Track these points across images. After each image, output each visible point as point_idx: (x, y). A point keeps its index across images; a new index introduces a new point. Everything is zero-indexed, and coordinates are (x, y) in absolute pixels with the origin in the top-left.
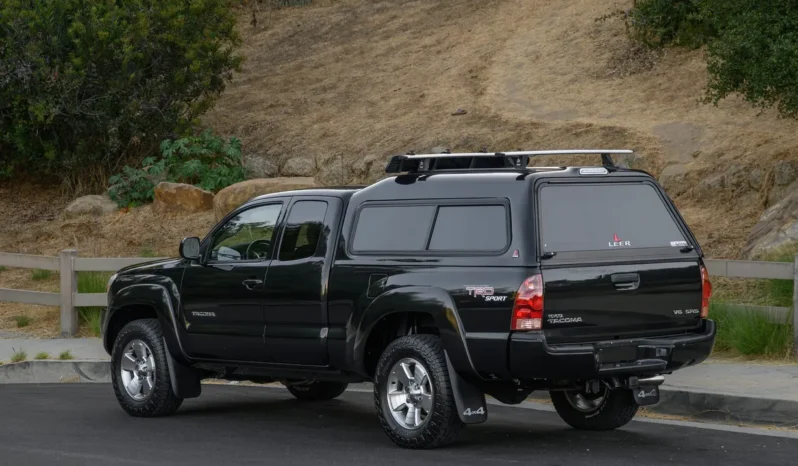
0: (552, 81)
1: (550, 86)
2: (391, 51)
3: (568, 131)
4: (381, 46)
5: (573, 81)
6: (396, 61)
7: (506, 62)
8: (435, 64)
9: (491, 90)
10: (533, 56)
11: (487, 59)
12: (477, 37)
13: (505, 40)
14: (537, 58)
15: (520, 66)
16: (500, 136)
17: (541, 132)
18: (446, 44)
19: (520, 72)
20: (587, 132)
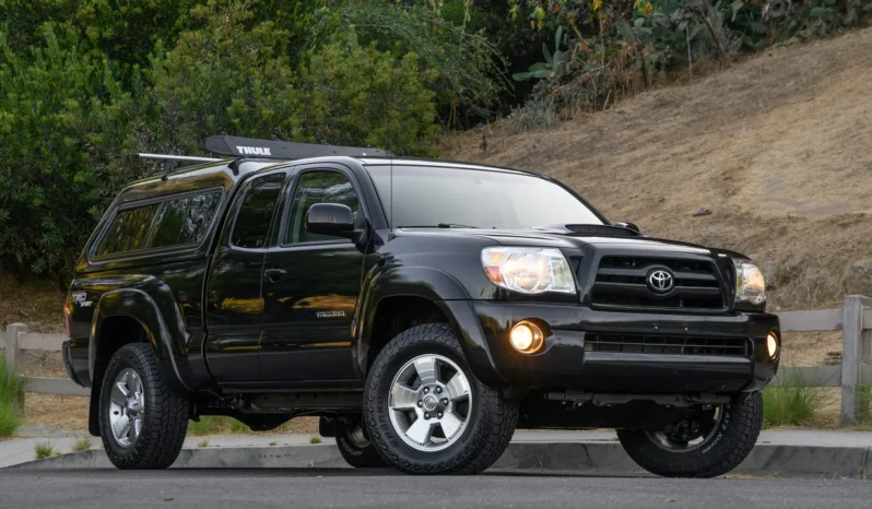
0: (821, 178)
1: (819, 182)
2: (634, 162)
3: (833, 222)
4: (623, 159)
5: (849, 176)
6: (639, 169)
7: (771, 163)
8: (685, 169)
9: (746, 191)
10: (804, 156)
11: (748, 161)
12: (739, 142)
13: (772, 141)
14: (808, 156)
15: (786, 166)
16: (748, 233)
17: (800, 226)
18: (702, 150)
19: (785, 171)
20: (857, 222)
